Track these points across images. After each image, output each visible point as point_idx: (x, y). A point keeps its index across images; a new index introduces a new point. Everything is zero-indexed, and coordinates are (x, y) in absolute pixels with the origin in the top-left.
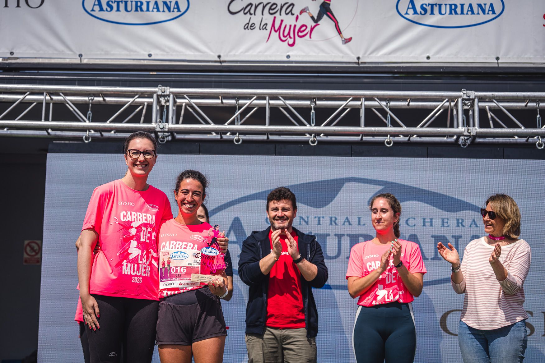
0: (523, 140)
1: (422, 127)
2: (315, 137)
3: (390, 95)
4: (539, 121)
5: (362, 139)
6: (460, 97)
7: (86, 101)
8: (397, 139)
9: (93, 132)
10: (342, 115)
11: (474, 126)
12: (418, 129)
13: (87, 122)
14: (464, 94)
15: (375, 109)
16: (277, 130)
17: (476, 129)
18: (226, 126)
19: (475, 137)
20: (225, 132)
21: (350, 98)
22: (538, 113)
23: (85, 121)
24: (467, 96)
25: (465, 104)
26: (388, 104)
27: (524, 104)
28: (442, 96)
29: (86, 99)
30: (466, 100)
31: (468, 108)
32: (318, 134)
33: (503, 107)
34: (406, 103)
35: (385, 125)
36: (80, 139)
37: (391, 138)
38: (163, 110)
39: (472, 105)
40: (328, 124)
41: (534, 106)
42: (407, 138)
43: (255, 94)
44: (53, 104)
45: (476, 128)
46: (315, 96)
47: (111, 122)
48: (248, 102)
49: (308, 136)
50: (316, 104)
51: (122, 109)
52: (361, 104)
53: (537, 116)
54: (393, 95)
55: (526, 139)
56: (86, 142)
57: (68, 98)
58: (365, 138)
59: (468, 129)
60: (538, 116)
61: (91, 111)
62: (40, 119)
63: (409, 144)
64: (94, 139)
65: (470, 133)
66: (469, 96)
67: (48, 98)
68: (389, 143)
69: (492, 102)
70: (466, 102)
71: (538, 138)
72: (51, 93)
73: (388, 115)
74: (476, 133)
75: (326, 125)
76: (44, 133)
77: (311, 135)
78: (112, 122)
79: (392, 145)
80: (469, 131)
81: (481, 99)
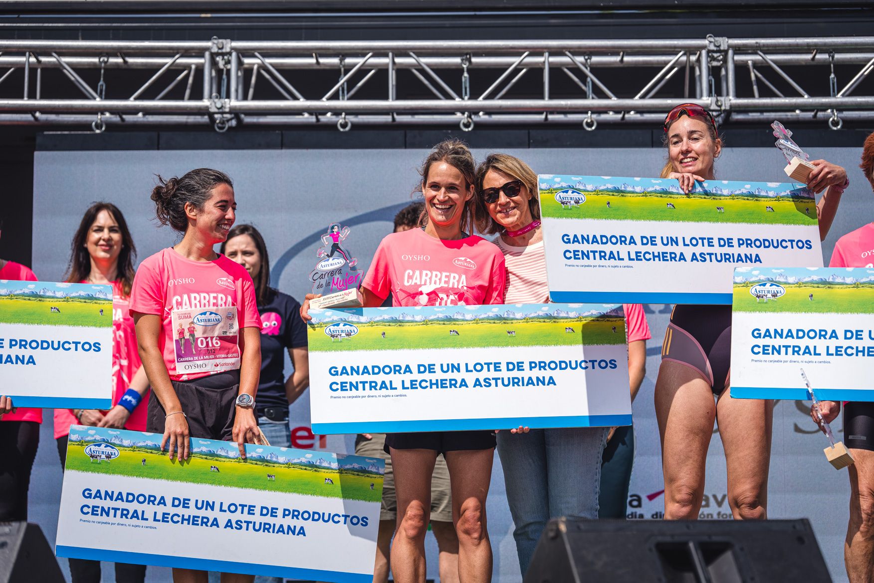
0: (809, 115)
1: (643, 97)
2: (470, 117)
3: (590, 47)
4: (833, 84)
5: (546, 118)
6: (704, 47)
7: (94, 64)
8: (604, 117)
9: (108, 115)
10: (514, 80)
11: (728, 95)
12: (636, 101)
13: (98, 99)
14: (711, 42)
15: (568, 69)
16: (408, 107)
17: (730, 100)
18: (324, 103)
19: (728, 113)
20: (323, 111)
21: (525, 52)
22: (832, 70)
23: (94, 99)
24: (715, 46)
25: (714, 59)
26: (589, 61)
27: (809, 57)
28: (675, 47)
29: (95, 60)
30: (713, 51)
31: (718, 64)
32: (474, 111)
33: (775, 62)
34: (618, 59)
35: (583, 96)
36: (87, 126)
37: (594, 116)
38: (221, 76)
39: (725, 61)
40: (491, 97)
41: (825, 60)
42: (620, 116)
43: (370, 49)
44: (42, 70)
45: (731, 97)
46: (469, 51)
47: (136, 99)
48: (360, 61)
49: (459, 115)
50: (470, 62)
51: (154, 78)
52: (544, 62)
53: (830, 75)
54: (595, 47)
55: (813, 113)
56: (98, 131)
57: (65, 60)
58: (550, 117)
59: (717, 101)
60: (832, 76)
61: (104, 80)
62: (21, 97)
63: (623, 125)
64: (110, 126)
65: (720, 106)
66: (719, 46)
67: (33, 59)
68: (590, 125)
69: (756, 53)
70: (715, 55)
71: (832, 111)
72: (38, 52)
73: (589, 79)
74: (731, 106)
75: (486, 98)
76: (29, 117)
77: (463, 113)
78: (140, 98)
79: (596, 129)
80: (719, 103)
81: (738, 50)
